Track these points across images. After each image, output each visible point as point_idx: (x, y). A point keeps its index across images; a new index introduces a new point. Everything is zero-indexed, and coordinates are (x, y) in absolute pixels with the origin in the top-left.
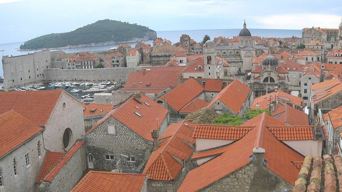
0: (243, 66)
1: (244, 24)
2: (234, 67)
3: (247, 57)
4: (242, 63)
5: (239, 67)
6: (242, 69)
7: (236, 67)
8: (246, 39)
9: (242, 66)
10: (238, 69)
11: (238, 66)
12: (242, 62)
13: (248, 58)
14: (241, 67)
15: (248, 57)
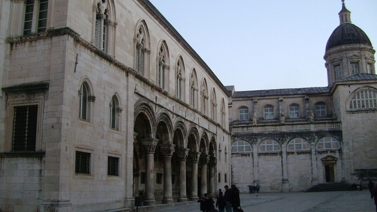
0: (345, 150)
1: (341, 9)
2: (302, 156)
3: (358, 111)
4: (340, 140)
5: (325, 155)
6: (339, 163)
7: (314, 157)
8: (351, 54)
9: (340, 151)
10: (320, 164)
11: (320, 153)
12: (337, 134)
13: (364, 114)
14: (337, 155)
15: (366, 111)
